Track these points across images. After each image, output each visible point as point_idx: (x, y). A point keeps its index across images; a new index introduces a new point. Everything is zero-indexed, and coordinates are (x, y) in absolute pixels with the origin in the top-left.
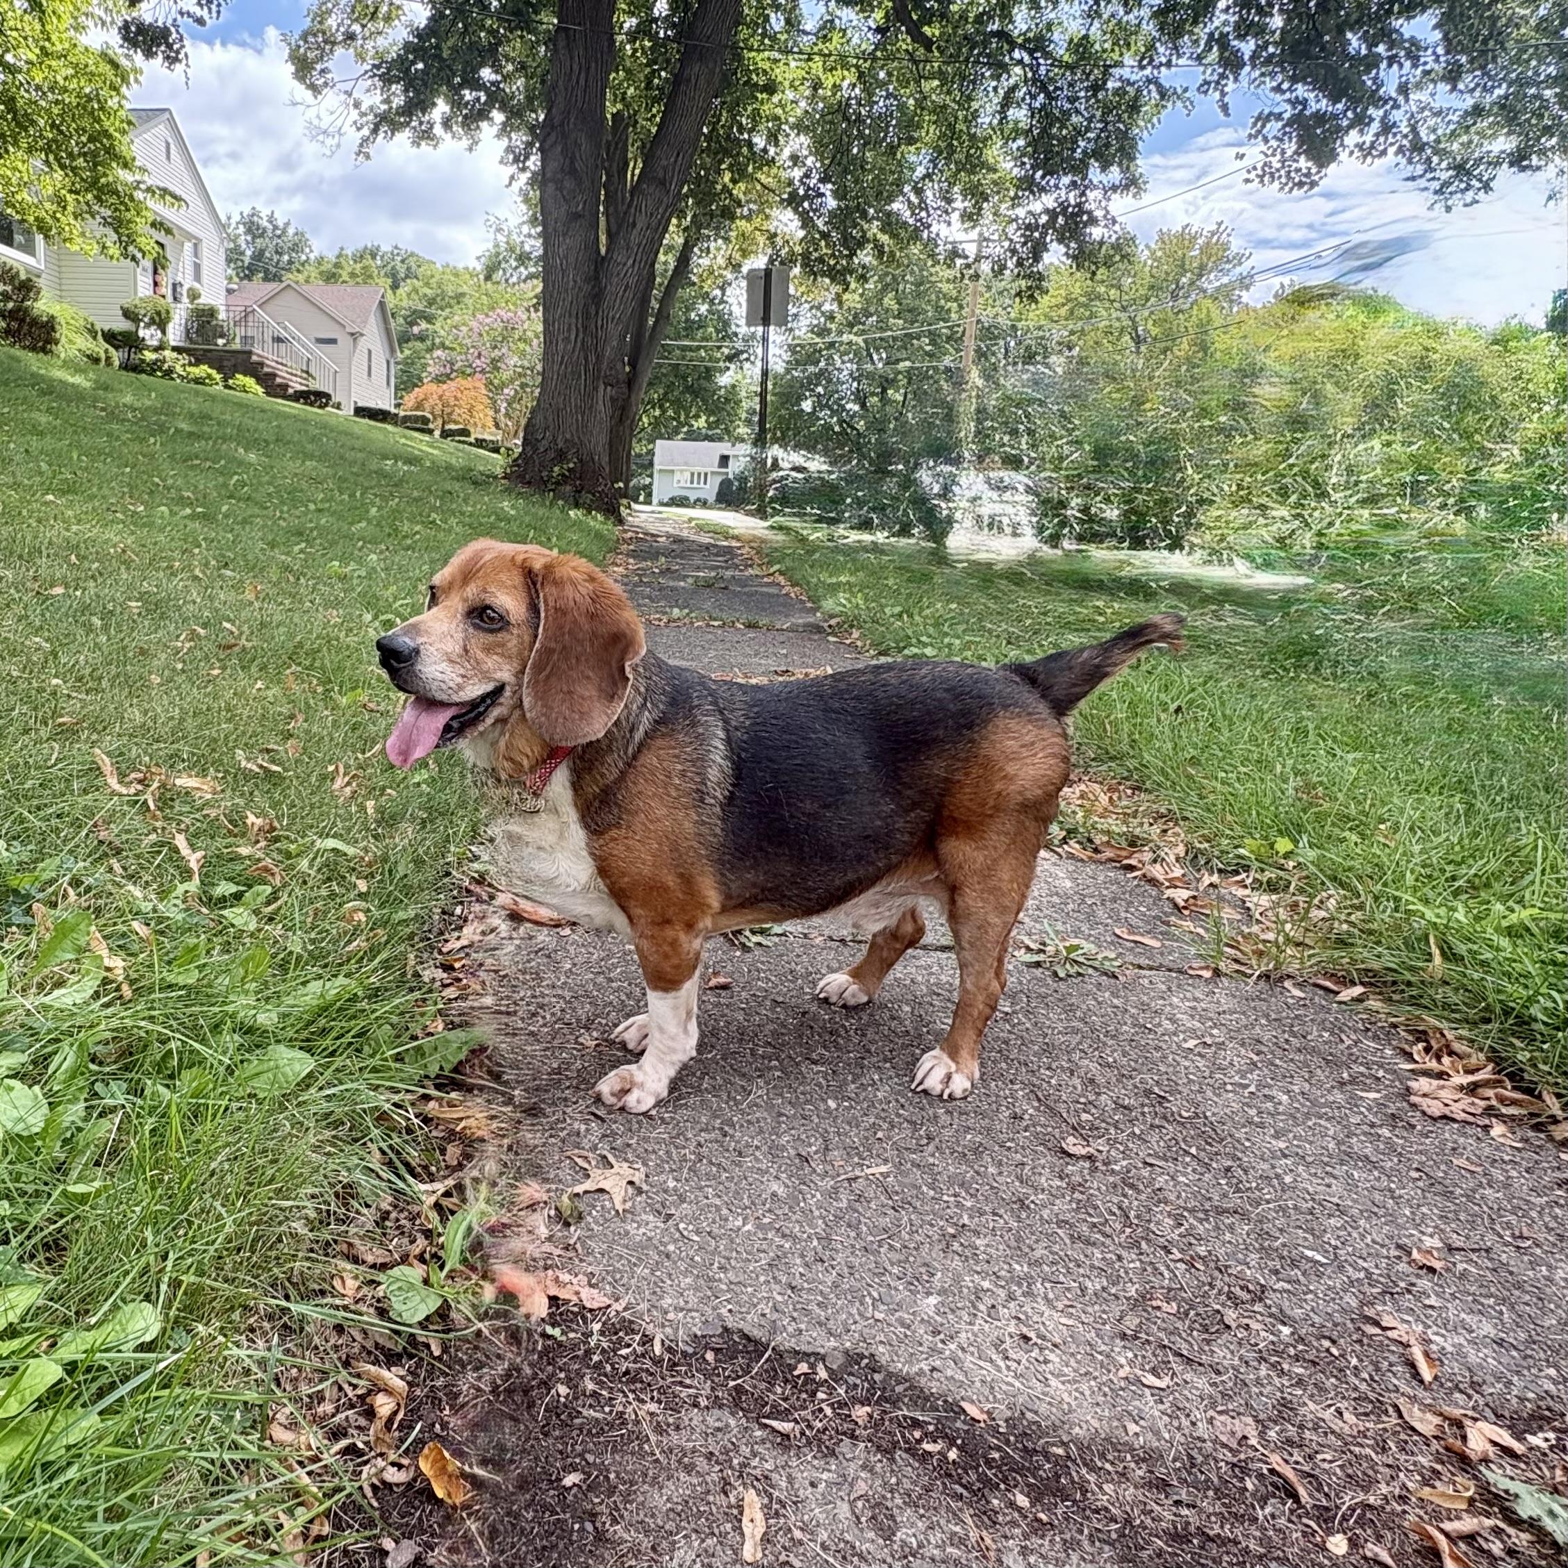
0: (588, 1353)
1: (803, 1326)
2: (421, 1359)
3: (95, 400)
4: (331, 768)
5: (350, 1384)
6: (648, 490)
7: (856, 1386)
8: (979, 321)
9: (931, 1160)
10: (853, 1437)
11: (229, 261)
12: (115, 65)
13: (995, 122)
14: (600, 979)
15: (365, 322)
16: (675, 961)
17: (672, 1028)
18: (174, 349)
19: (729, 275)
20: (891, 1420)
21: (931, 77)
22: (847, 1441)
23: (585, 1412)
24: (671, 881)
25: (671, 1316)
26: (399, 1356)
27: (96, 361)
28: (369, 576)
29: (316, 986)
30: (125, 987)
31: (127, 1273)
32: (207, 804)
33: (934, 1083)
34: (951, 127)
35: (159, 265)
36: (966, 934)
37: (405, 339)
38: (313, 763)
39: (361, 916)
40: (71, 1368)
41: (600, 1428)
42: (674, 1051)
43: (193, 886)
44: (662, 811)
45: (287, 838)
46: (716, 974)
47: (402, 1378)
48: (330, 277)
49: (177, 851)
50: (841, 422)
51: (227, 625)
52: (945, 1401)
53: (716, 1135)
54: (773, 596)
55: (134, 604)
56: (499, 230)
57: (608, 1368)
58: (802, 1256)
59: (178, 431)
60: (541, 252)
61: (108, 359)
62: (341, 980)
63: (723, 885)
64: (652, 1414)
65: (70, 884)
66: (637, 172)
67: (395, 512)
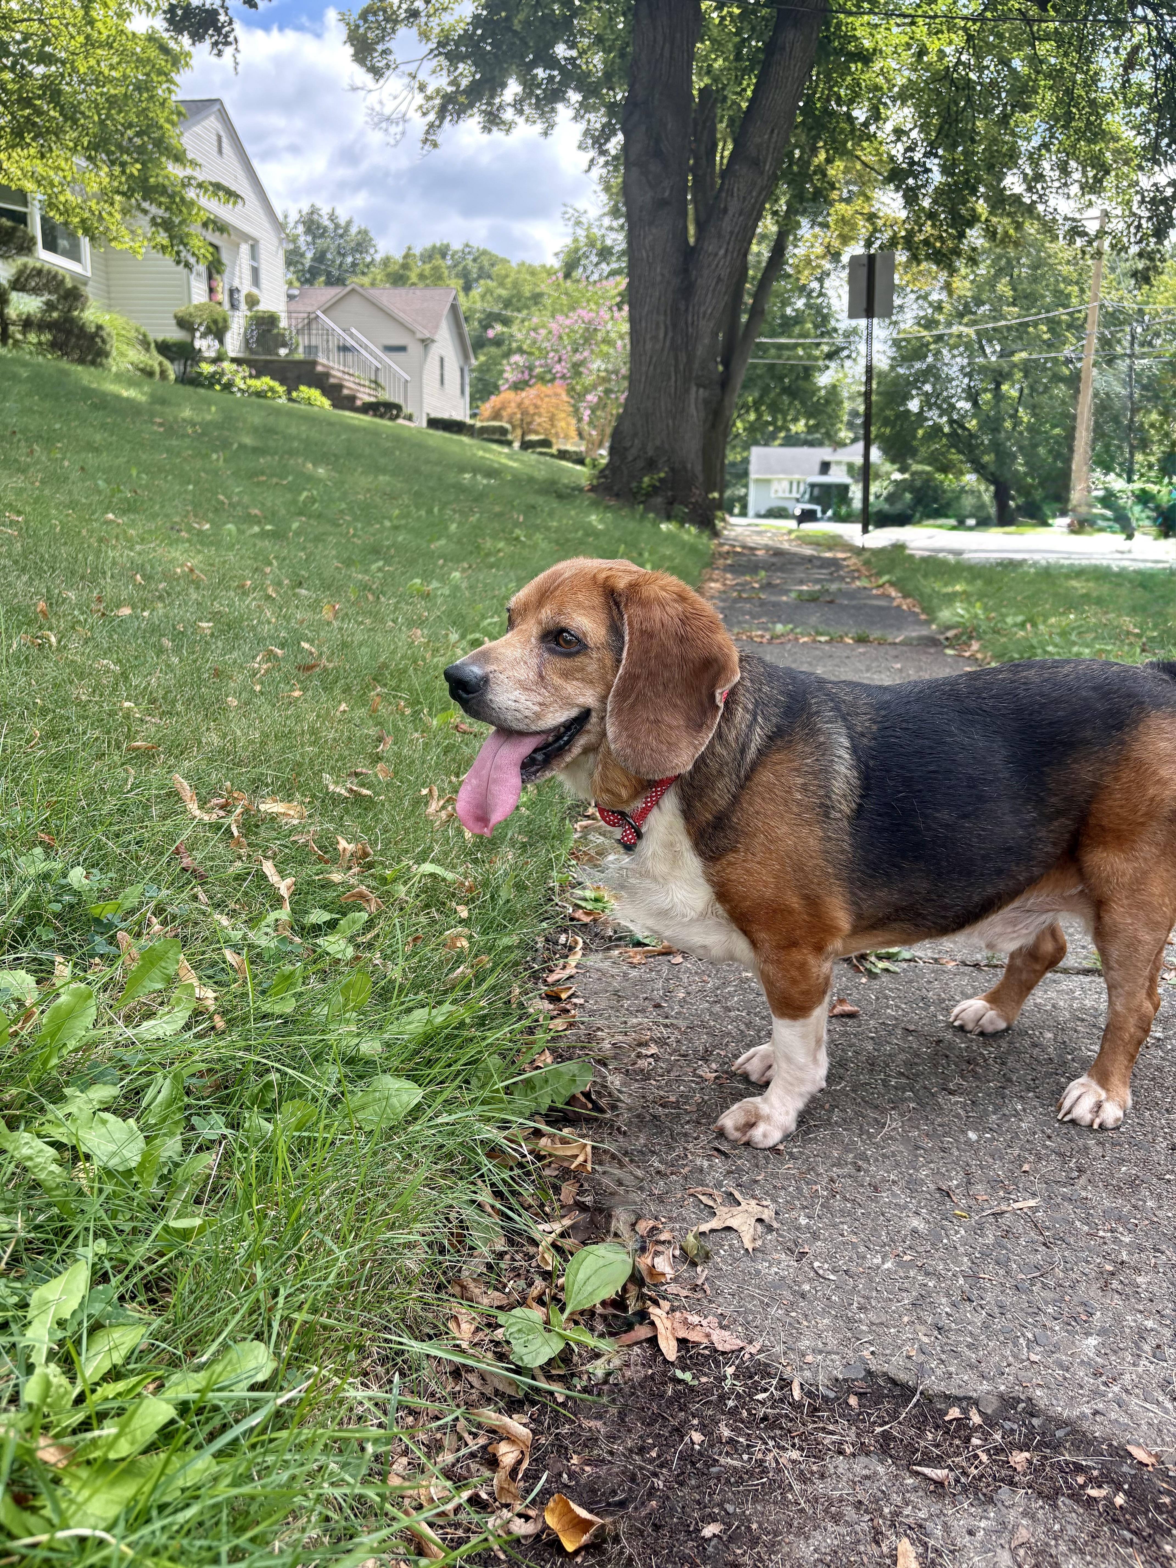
0: (723, 1398)
1: (952, 1369)
2: (545, 1405)
3: (152, 415)
4: (425, 792)
5: (470, 1433)
6: (743, 502)
7: (1012, 1431)
8: (1102, 306)
9: (1084, 1194)
10: (1012, 1483)
11: (289, 263)
12: (164, 49)
13: (1117, 86)
14: (717, 1008)
15: (437, 327)
16: (804, 987)
17: (801, 1058)
18: (233, 360)
19: (827, 265)
20: (1052, 1466)
21: (1047, 38)
22: (1006, 1488)
23: (723, 1460)
24: (794, 902)
25: (809, 1358)
26: (521, 1403)
27: (150, 374)
28: (453, 595)
29: (420, 1014)
30: (217, 1018)
31: (235, 1311)
32: (293, 830)
33: (1083, 1112)
34: (1069, 92)
35: (215, 268)
36: (1115, 953)
37: (479, 344)
38: (405, 787)
39: (465, 943)
40: (183, 1408)
41: (739, 1476)
42: (802, 1081)
43: (284, 914)
44: (785, 829)
45: (382, 863)
46: (841, 1001)
47: (525, 1425)
48: (398, 279)
49: (264, 877)
50: (951, 422)
51: (305, 645)
52: (1110, 1445)
53: (848, 1169)
54: (881, 608)
55: (204, 625)
56: (578, 223)
57: (745, 1414)
58: (948, 1295)
59: (242, 447)
60: (624, 246)
61: (163, 373)
62: (447, 1007)
63: (855, 902)
64: (793, 1462)
65: (154, 914)
66: (727, 153)
67: (478, 528)
